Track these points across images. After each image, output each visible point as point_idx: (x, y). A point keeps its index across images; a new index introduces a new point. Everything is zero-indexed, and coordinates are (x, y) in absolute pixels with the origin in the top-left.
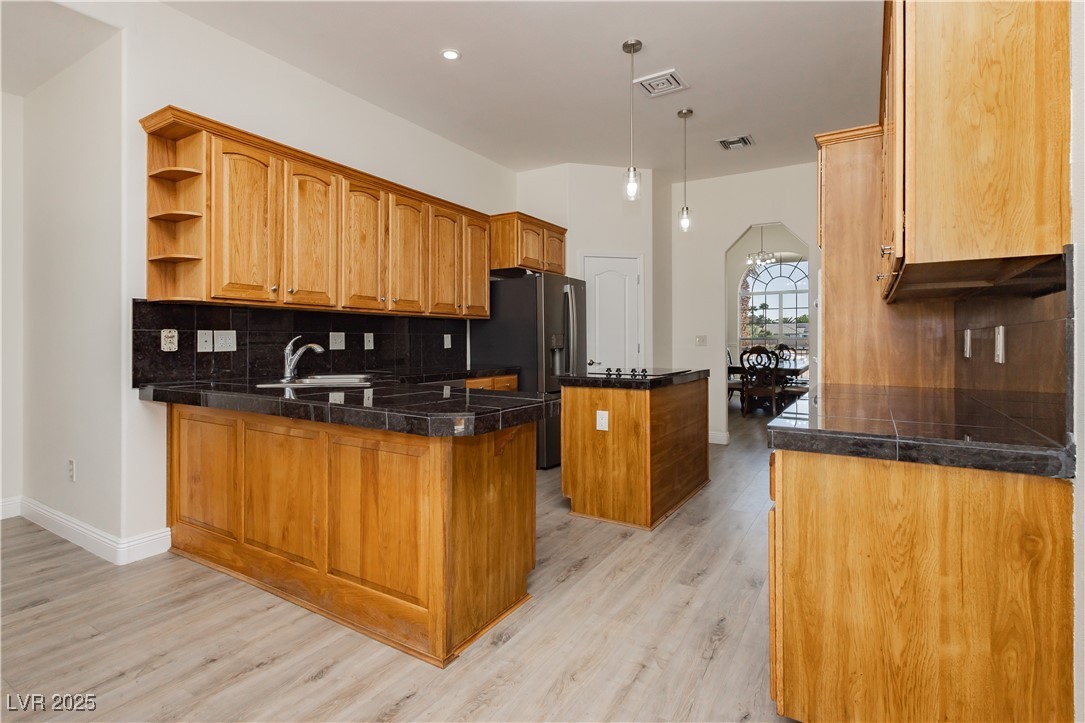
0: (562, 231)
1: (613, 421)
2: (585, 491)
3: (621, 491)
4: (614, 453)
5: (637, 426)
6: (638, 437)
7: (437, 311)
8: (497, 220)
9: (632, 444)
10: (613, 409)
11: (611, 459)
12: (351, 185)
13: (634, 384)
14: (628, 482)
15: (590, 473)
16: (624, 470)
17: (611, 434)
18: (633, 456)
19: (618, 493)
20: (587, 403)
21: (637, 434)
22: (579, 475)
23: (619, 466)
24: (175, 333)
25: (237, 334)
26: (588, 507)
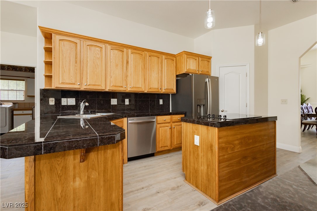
0: (209, 58)
1: (201, 141)
2: (190, 172)
3: (205, 178)
4: (201, 158)
5: (211, 146)
6: (212, 152)
7: (149, 91)
8: (178, 56)
9: (209, 155)
10: (201, 135)
11: (200, 160)
12: (111, 47)
13: (210, 124)
14: (207, 173)
15: (192, 164)
16: (206, 167)
17: (200, 148)
18: (210, 162)
19: (203, 178)
20: (191, 131)
21: (212, 150)
22: (188, 164)
23: (204, 165)
24: (54, 99)
25: (76, 99)
26: (191, 180)
